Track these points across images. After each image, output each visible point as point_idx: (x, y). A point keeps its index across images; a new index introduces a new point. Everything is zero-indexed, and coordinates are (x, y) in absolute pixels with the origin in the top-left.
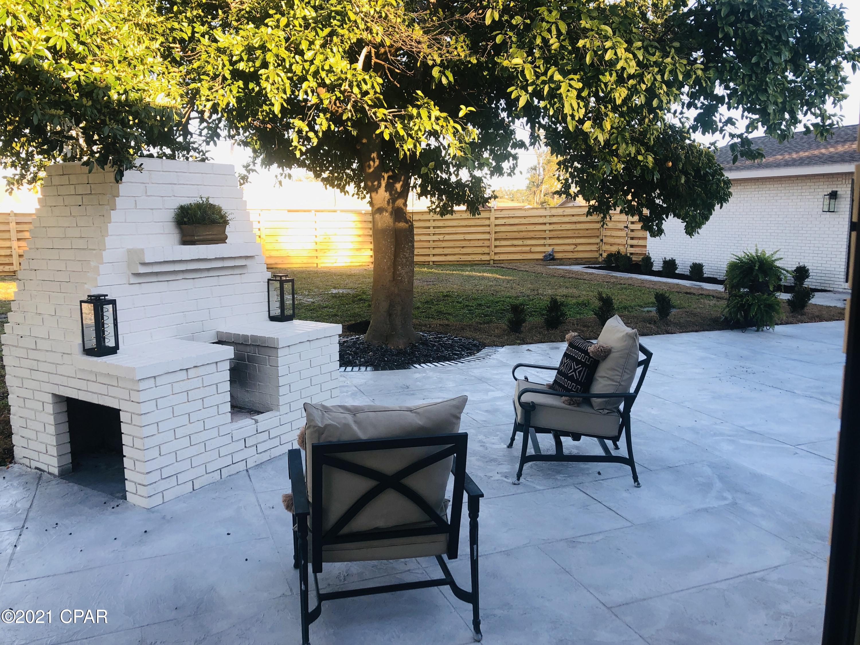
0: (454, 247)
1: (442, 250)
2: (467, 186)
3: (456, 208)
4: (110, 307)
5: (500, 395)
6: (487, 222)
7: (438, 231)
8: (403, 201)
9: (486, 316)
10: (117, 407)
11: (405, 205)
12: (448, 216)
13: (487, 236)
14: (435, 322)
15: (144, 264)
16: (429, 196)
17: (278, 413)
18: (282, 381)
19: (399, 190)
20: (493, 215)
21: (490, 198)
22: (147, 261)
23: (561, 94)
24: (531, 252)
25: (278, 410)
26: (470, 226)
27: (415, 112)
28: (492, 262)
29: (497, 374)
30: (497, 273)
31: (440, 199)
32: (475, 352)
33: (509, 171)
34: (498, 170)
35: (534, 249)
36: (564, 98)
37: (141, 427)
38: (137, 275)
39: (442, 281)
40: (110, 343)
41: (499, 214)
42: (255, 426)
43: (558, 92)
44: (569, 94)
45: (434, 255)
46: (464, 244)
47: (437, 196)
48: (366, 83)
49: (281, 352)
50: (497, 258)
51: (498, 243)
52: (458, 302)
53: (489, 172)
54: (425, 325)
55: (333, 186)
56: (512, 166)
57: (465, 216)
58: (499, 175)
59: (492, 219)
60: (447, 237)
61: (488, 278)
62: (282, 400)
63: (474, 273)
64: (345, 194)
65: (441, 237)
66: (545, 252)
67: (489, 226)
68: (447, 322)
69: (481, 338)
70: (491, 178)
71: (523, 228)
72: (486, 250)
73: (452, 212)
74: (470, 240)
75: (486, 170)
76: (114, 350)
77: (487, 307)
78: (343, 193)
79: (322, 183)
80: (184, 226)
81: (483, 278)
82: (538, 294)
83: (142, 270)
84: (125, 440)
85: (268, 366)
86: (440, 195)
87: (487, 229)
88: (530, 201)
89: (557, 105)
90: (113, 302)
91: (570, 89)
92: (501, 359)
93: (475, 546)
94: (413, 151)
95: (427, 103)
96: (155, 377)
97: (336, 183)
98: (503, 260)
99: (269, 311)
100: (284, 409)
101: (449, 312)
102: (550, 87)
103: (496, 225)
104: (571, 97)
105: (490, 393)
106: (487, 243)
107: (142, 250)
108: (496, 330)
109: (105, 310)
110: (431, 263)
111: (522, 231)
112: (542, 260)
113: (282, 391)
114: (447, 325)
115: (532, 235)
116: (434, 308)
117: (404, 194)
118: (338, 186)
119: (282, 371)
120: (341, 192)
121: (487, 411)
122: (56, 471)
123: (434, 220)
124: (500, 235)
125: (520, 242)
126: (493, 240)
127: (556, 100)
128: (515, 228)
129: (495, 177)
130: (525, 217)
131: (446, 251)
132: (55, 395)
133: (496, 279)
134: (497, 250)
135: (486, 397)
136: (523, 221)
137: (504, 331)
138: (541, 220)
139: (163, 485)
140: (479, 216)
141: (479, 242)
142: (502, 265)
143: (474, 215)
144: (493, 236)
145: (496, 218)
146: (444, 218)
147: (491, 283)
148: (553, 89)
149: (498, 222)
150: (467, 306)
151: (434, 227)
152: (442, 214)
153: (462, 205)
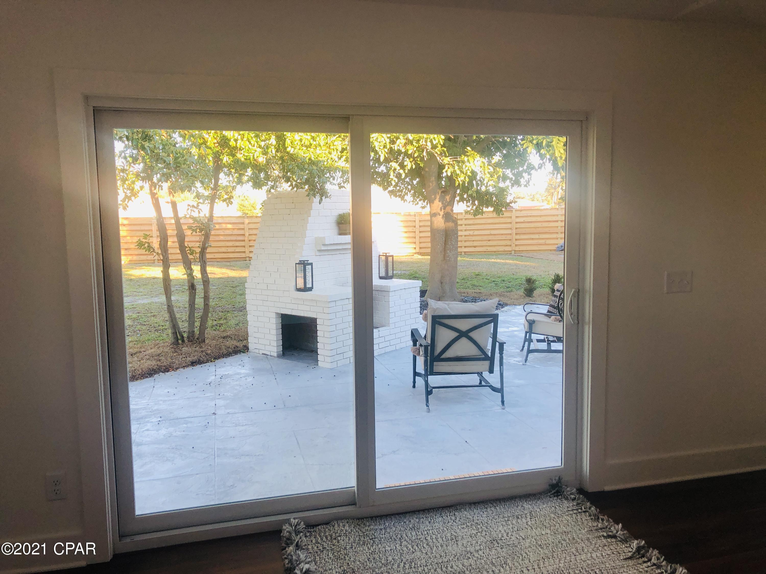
0: (482, 241)
1: (472, 243)
2: (493, 194)
3: (485, 209)
4: (310, 267)
5: (517, 329)
6: (509, 220)
7: (469, 228)
8: (451, 207)
9: (508, 287)
10: (315, 317)
11: (452, 210)
12: (479, 216)
13: (509, 232)
14: (470, 291)
15: (324, 245)
16: (465, 202)
17: (389, 328)
18: (391, 310)
19: (448, 200)
20: (514, 214)
21: (511, 203)
22: (326, 243)
23: (553, 145)
24: (545, 244)
25: (389, 326)
26: (495, 224)
27: (466, 159)
28: (513, 252)
29: (515, 319)
30: (517, 260)
31: (473, 204)
32: (500, 308)
33: (525, 183)
34: (516, 183)
35: (548, 242)
36: (555, 147)
37: (329, 326)
38: (320, 251)
39: (474, 265)
40: (309, 285)
41: (518, 214)
42: (378, 333)
43: (552, 144)
44: (558, 145)
45: (465, 247)
46: (490, 238)
47: (471, 202)
48: (435, 140)
49: (391, 294)
50: (517, 249)
51: (518, 237)
52: (486, 279)
53: (510, 184)
54: (464, 293)
55: (396, 196)
56: (527, 180)
57: (491, 215)
58: (518, 186)
59: (514, 218)
60: (476, 233)
61: (510, 264)
62: (391, 321)
63: (498, 261)
64: (404, 202)
65: (471, 233)
66: (557, 244)
67: (511, 223)
68: (479, 291)
69: (504, 300)
70: (512, 188)
71: (539, 225)
72: (509, 243)
73: (483, 213)
74: (495, 235)
75: (508, 183)
76: (310, 289)
77: (509, 282)
78: (403, 201)
79: (388, 194)
80: (341, 225)
81: (506, 264)
82: (549, 275)
83: (323, 248)
84: (319, 333)
85: (384, 302)
86: (473, 202)
87: (509, 226)
88: (549, 201)
89: (551, 152)
90: (311, 264)
91: (559, 142)
92: (518, 312)
93: (502, 367)
94: (463, 181)
95: (473, 154)
96: (335, 301)
97: (398, 194)
98: (522, 251)
99: (379, 273)
100: (392, 326)
101: (480, 285)
102: (546, 141)
103: (516, 223)
104: (560, 147)
105: (510, 328)
106: (509, 237)
107: (324, 238)
108: (515, 296)
109: (307, 268)
110: (463, 253)
111: (538, 227)
112: (555, 250)
113: (392, 315)
114: (480, 293)
115: (547, 230)
116: (469, 283)
117: (451, 203)
118: (400, 196)
119: (391, 304)
120: (402, 200)
121: (508, 336)
122: (275, 355)
123: (466, 219)
124: (519, 231)
125: (536, 236)
126: (514, 234)
127: (550, 148)
128: (532, 225)
129: (515, 187)
130: (541, 216)
131: (475, 244)
132: (277, 314)
133: (516, 265)
134: (518, 242)
135: (507, 330)
136: (539, 219)
137: (521, 296)
138: (554, 219)
139: (337, 358)
140: (503, 216)
141: (503, 236)
142: (522, 255)
143: (499, 215)
144: (514, 231)
145: (517, 217)
146: (476, 217)
147: (513, 267)
148: (548, 142)
149: (518, 220)
150: (494, 281)
151: (465, 225)
152: (475, 215)
153: (490, 208)
